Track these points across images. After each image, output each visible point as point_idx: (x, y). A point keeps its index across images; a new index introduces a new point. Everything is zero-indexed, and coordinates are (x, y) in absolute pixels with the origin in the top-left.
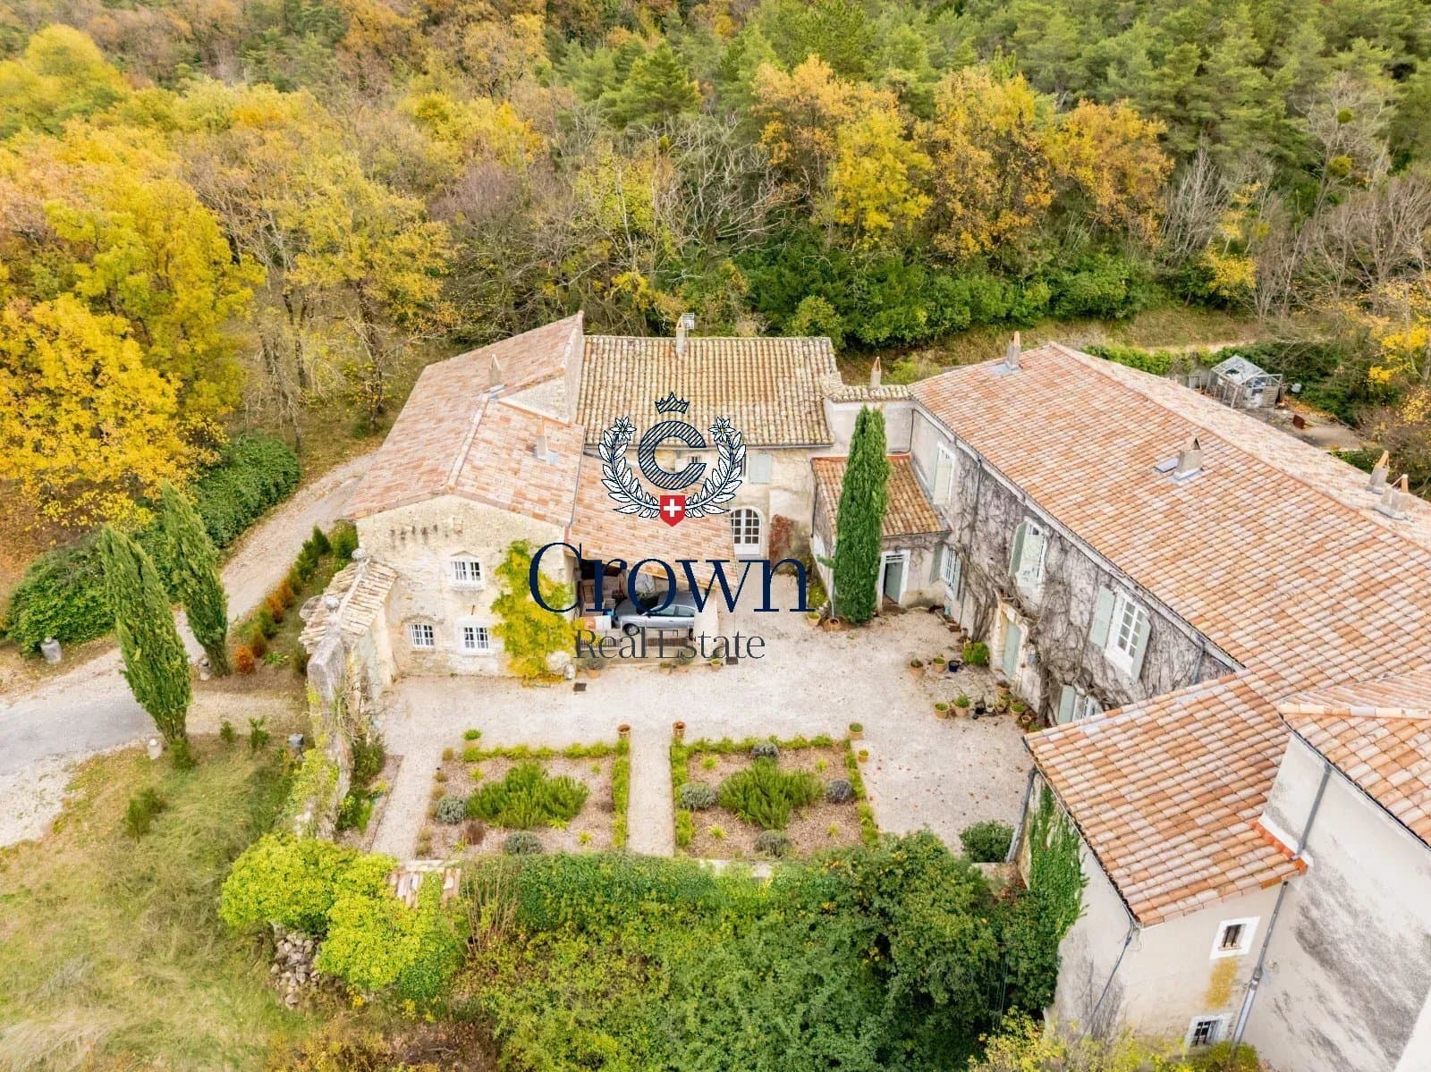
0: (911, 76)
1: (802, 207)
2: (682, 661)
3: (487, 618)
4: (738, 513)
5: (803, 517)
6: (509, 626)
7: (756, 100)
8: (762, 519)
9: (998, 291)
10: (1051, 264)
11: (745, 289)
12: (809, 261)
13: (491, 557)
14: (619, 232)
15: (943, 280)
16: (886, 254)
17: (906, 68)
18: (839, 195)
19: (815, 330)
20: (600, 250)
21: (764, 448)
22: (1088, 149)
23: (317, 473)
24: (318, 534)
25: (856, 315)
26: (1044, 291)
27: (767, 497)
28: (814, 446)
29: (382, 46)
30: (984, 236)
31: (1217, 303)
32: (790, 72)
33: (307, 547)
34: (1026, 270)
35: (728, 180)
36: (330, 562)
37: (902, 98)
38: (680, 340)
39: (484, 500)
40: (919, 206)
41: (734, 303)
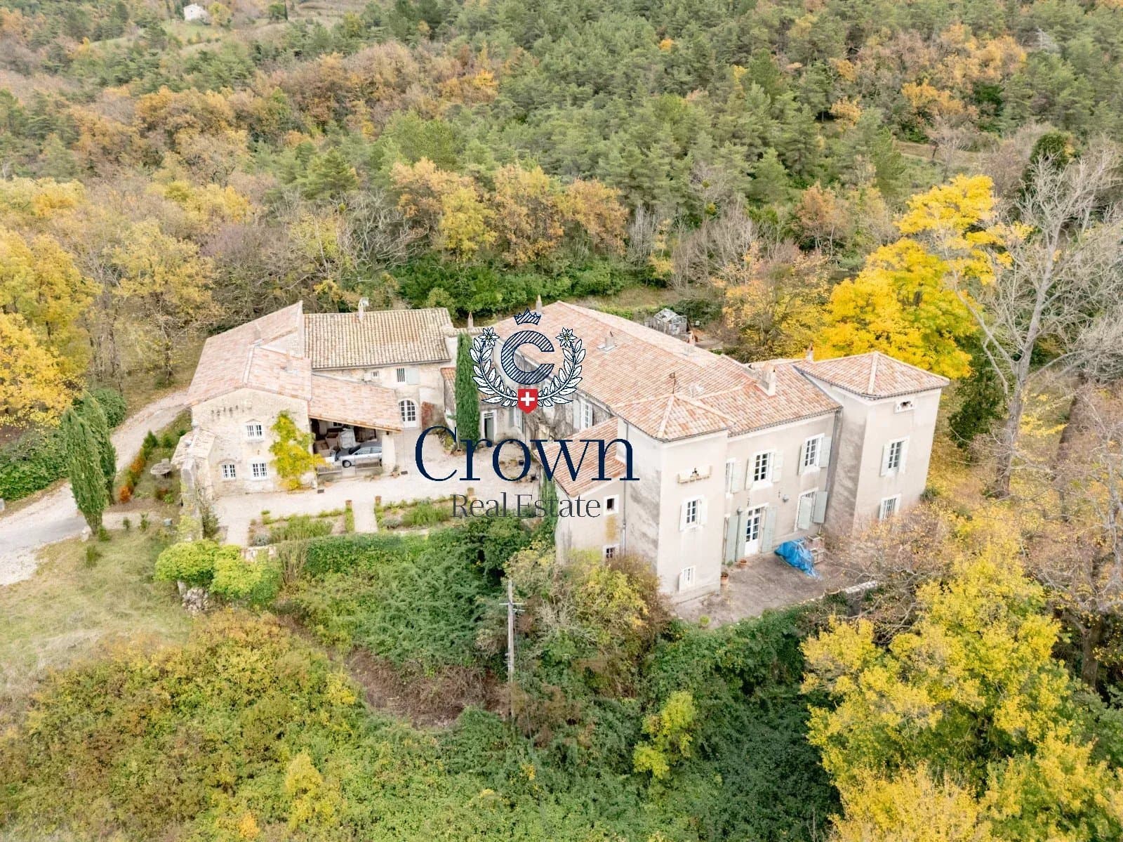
0: (482, 167)
1: (426, 241)
2: (378, 474)
3: (267, 457)
4: (402, 403)
5: (439, 402)
6: (279, 460)
7: (395, 183)
8: (416, 405)
9: (540, 282)
10: (570, 266)
11: (397, 287)
12: (432, 269)
13: (267, 421)
14: (318, 259)
15: (509, 277)
16: (475, 264)
17: (480, 163)
18: (446, 232)
19: (438, 304)
20: (309, 268)
21: (414, 364)
22: (581, 205)
23: (137, 409)
24: (150, 434)
25: (461, 298)
26: (567, 282)
27: (418, 392)
28: (441, 362)
29: (109, 147)
30: (530, 253)
31: (661, 284)
32: (412, 166)
33: (147, 441)
34: (556, 270)
35: (381, 226)
36: (158, 451)
37: (477, 179)
38: (361, 313)
39: (264, 390)
40: (491, 237)
41: (391, 295)
